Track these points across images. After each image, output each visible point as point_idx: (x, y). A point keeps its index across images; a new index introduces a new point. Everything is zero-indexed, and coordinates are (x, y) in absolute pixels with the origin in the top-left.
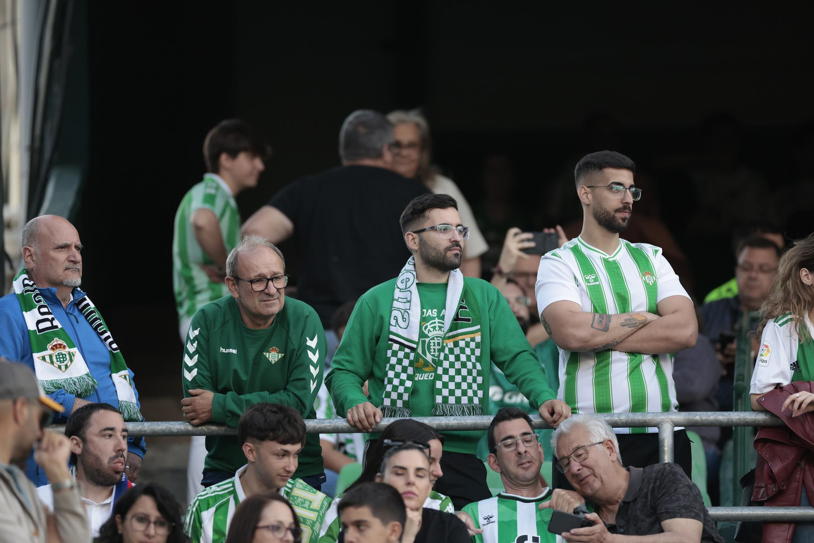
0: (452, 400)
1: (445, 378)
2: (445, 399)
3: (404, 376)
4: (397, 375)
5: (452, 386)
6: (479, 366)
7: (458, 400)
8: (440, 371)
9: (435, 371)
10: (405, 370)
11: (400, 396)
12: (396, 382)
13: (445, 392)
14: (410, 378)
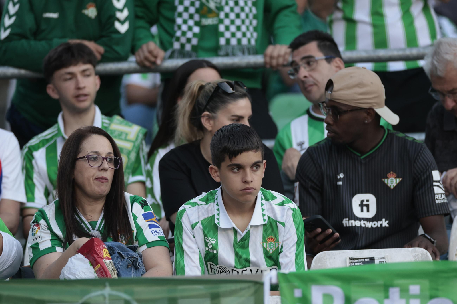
0: (234, 42)
1: (227, 22)
2: (228, 41)
3: (191, 23)
4: (185, 22)
5: (233, 28)
6: (254, 10)
7: (239, 41)
8: (222, 15)
9: (218, 15)
10: (191, 16)
11: (189, 40)
12: (184, 28)
13: (228, 35)
14: (197, 24)
